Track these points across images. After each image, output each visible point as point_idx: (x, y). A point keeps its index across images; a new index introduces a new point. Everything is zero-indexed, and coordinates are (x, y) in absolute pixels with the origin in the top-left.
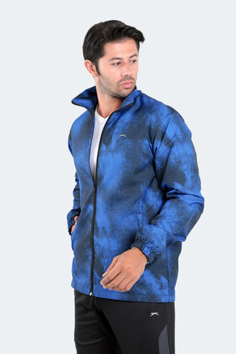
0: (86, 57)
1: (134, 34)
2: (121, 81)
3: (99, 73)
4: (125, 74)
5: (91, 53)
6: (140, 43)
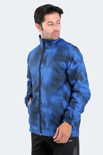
0: (36, 22)
1: (58, 10)
2: (53, 33)
3: (42, 29)
4: (55, 29)
5: (38, 20)
6: (61, 15)
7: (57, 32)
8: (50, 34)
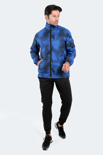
2: (55, 21)
7: (57, 21)
8: (53, 22)
